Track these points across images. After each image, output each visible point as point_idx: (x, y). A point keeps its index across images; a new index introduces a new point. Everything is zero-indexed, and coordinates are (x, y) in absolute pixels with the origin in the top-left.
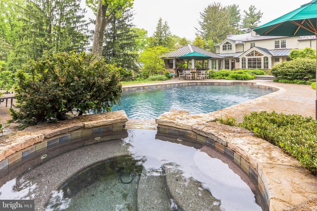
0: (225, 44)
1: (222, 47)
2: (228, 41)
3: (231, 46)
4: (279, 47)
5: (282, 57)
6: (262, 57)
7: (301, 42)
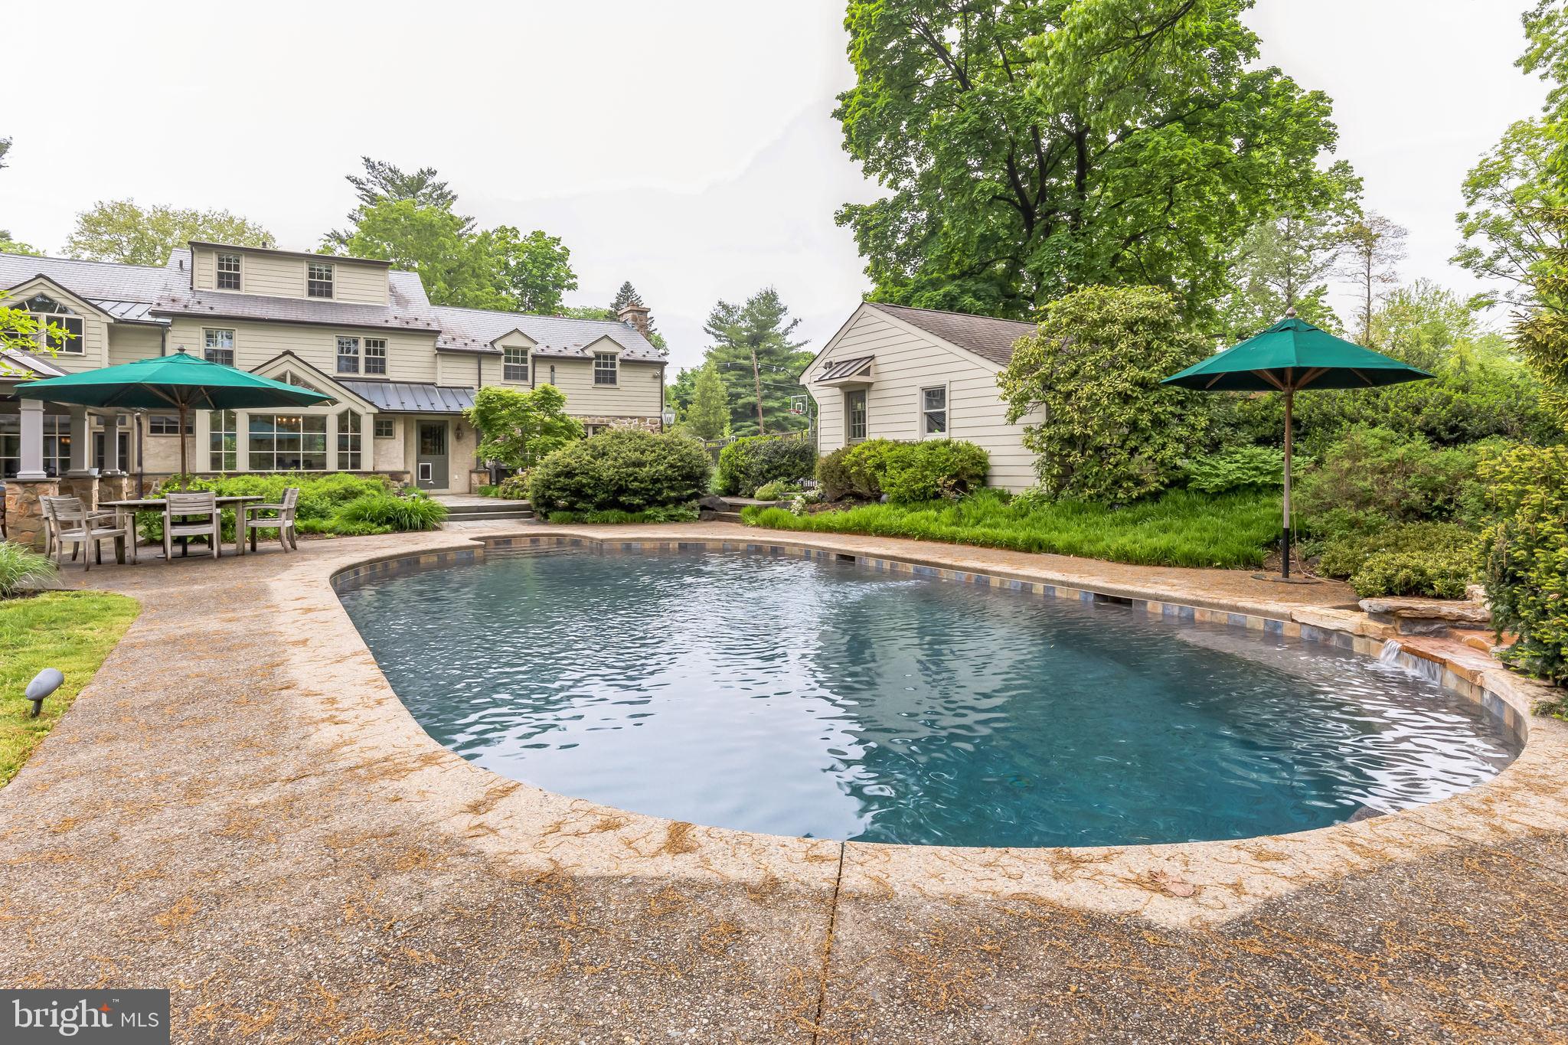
0: (19, 307)
3: (76, 324)
4: (356, 371)
5: (406, 415)
6: (331, 413)
7: (446, 359)
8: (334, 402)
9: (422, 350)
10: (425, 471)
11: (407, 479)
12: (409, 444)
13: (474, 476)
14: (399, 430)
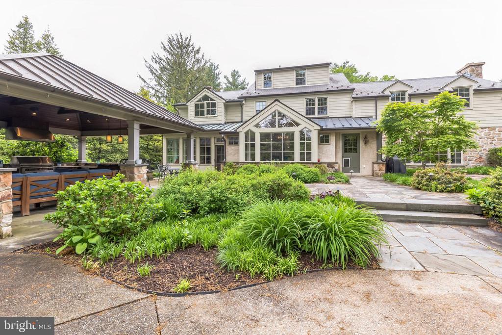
0: (200, 100)
1: (194, 108)
2: (208, 94)
3: (214, 105)
4: (314, 113)
5: (335, 131)
6: (296, 130)
7: (357, 103)
8: (298, 124)
9: (346, 99)
10: (346, 163)
11: (337, 167)
12: (338, 147)
13: (376, 166)
14: (332, 139)
